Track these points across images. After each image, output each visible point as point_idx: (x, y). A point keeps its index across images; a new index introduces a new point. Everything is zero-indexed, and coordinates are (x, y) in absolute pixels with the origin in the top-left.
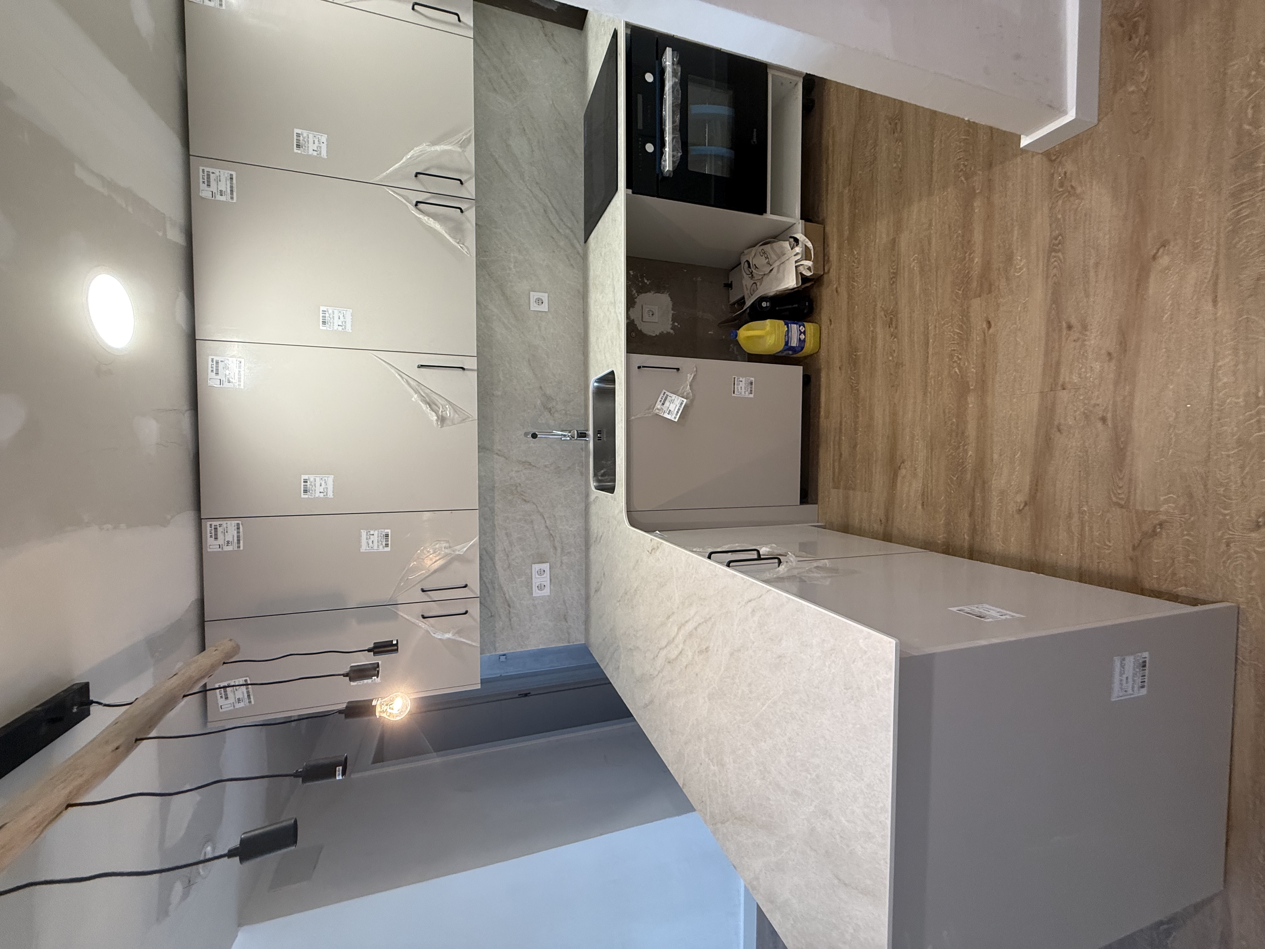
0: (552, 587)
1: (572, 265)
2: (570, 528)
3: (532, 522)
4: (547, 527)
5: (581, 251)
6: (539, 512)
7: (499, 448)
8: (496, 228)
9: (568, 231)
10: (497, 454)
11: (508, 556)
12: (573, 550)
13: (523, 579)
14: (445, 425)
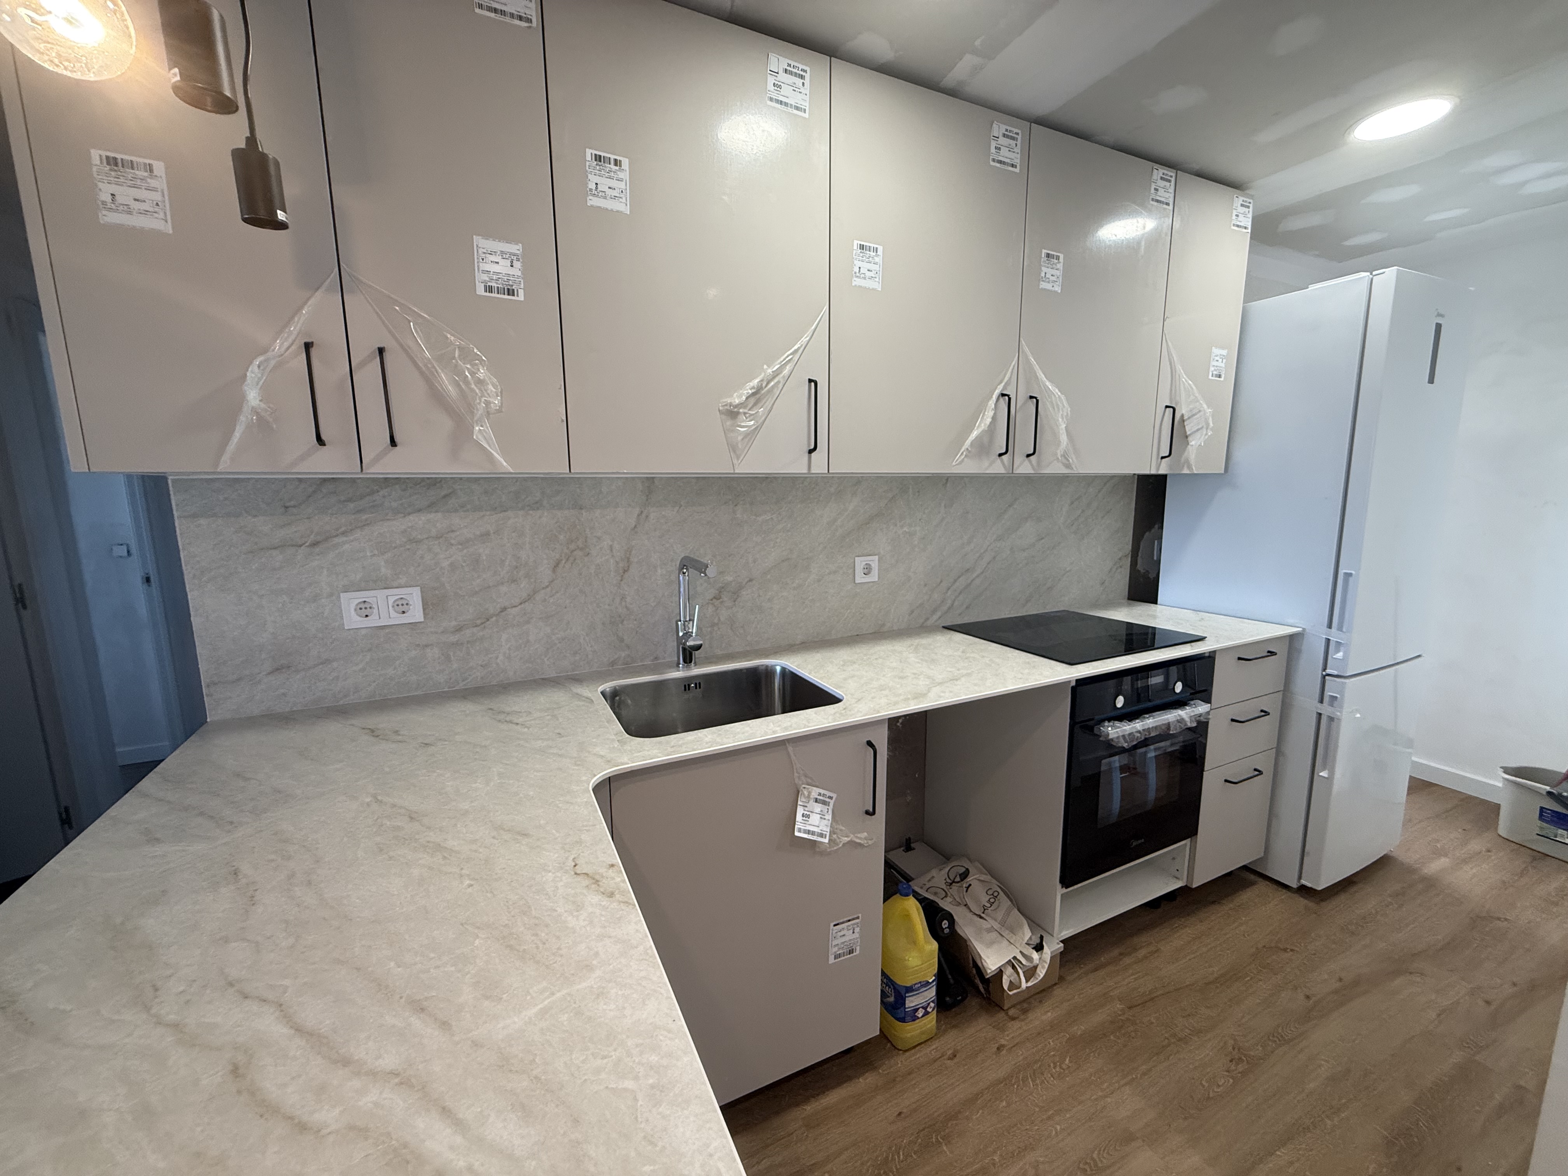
0: (364, 632)
1: (912, 612)
2: (504, 654)
3: (514, 581)
4: (504, 609)
5: (929, 623)
6: (535, 592)
7: (652, 516)
8: (945, 507)
9: (949, 602)
10: (642, 512)
11: (438, 537)
12: (455, 666)
13: (383, 570)
14: (724, 417)
